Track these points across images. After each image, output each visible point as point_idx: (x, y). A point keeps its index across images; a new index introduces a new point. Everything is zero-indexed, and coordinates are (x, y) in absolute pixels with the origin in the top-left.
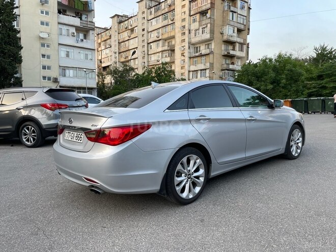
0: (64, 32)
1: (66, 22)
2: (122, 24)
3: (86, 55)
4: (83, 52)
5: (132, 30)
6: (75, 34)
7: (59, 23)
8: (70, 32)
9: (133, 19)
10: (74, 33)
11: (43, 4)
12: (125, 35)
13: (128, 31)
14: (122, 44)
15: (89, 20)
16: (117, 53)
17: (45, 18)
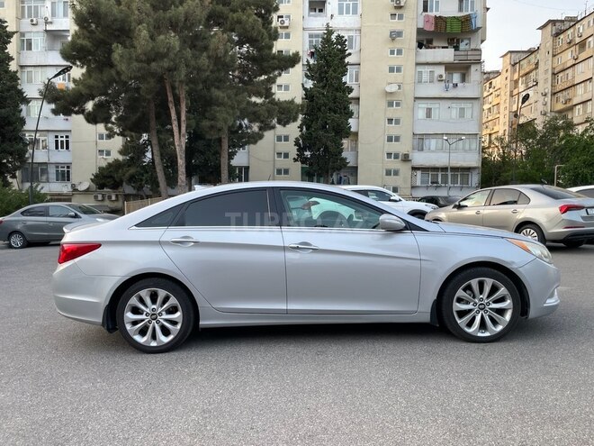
0: (425, 77)
1: (430, 60)
2: (562, 36)
3: (462, 110)
4: (456, 105)
5: (582, 45)
6: (444, 78)
7: (417, 64)
8: (436, 75)
9: (585, 22)
10: (441, 76)
11: (393, 39)
12: (567, 58)
13: (573, 48)
14: (560, 75)
15: (473, 47)
16: (549, 95)
17: (396, 61)
